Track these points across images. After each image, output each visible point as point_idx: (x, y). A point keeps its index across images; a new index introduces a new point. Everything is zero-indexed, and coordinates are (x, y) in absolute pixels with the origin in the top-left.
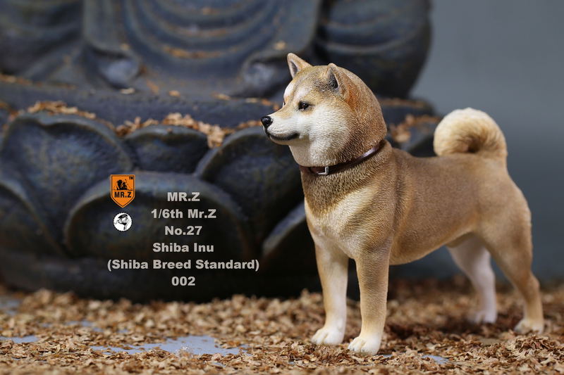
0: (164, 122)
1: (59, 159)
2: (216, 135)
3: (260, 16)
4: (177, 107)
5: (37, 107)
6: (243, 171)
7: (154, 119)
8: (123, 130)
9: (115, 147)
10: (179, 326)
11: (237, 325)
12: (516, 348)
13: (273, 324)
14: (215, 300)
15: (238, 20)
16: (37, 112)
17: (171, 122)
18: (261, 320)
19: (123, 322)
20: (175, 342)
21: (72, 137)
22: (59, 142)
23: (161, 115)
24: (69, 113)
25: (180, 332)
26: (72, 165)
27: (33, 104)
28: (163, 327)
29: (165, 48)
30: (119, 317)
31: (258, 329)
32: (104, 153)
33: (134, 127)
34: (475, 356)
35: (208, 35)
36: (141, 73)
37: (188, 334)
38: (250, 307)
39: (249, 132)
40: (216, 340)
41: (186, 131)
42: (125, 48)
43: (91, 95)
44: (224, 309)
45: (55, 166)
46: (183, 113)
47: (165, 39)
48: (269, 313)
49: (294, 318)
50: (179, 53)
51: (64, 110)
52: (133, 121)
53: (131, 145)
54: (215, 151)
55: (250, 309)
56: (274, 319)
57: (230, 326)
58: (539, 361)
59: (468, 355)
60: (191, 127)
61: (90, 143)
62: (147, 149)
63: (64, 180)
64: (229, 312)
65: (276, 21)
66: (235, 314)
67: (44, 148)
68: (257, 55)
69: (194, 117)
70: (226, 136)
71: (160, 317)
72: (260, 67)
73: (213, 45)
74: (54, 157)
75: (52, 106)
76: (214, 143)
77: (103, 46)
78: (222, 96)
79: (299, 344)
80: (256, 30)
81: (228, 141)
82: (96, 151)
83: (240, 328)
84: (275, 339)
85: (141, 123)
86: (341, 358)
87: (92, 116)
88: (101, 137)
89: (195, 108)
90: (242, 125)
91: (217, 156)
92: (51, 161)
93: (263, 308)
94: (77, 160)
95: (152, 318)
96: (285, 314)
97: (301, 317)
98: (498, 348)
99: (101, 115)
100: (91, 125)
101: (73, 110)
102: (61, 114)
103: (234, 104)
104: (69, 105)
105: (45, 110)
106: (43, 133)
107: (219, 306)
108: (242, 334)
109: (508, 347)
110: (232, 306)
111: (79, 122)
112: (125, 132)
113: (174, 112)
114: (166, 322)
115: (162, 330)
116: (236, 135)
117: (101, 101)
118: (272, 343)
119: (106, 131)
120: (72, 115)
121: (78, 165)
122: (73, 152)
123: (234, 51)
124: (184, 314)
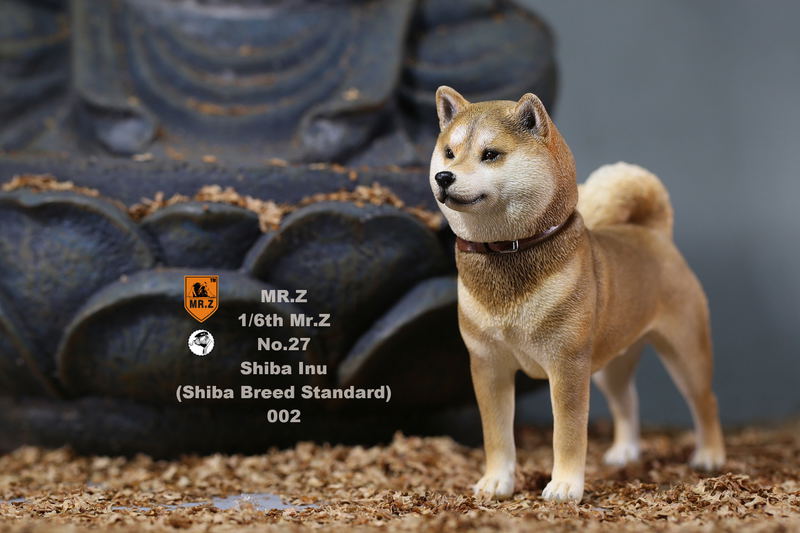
0: (197, 198)
1: (48, 255)
2: (270, 214)
3: (321, 56)
4: (214, 177)
5: (15, 182)
6: (310, 264)
7: (183, 194)
8: (139, 210)
9: (129, 235)
10: (227, 482)
11: (308, 478)
12: (706, 490)
13: (359, 476)
14: (273, 451)
15: (289, 62)
16: (16, 189)
17: (206, 198)
18: (341, 471)
19: (146, 480)
20: (225, 500)
21: (67, 223)
22: (48, 230)
23: (192, 189)
24: (60, 189)
25: (230, 489)
26: (68, 261)
27: (8, 180)
28: (205, 484)
29: (190, 103)
30: (139, 474)
31: (339, 481)
32: (113, 244)
33: (155, 206)
34: (650, 503)
35: (249, 83)
36: (157, 137)
37: (240, 492)
38: (322, 458)
39: (318, 208)
40: (282, 496)
41: (229, 209)
42: (133, 103)
43: (91, 165)
44: (287, 462)
45: (43, 265)
46: (223, 186)
47: (189, 90)
48: (352, 464)
49: (387, 469)
50: (208, 109)
51: (54, 185)
52: (153, 198)
53: (152, 231)
54: (271, 236)
55: (324, 460)
56: (358, 470)
57: (299, 481)
58: (743, 503)
59: (639, 502)
60: (235, 204)
61: (92, 231)
62: (174, 237)
63: (57, 285)
64: (293, 465)
65: (344, 62)
66: (304, 467)
67: (27, 240)
68: (321, 109)
69: (238, 190)
70: (285, 215)
71: (196, 475)
72: (325, 125)
73: (257, 97)
74: (41, 252)
75: (38, 180)
76: (268, 224)
77: (102, 100)
78: (277, 161)
79: (402, 495)
80: (316, 76)
81: (288, 222)
82: (102, 241)
83: (314, 482)
84: (366, 492)
85: (165, 201)
86: (464, 509)
87: (94, 193)
88: (109, 221)
89: (240, 178)
90: (306, 200)
91: (274, 243)
92: (36, 259)
93: (341, 458)
94: (74, 256)
95: (186, 475)
96: (373, 464)
97: (397, 466)
98: (681, 491)
99: (105, 191)
100: (95, 205)
101: (68, 185)
102: (50, 191)
103: (293, 172)
104: (61, 179)
105: (27, 186)
106: (25, 219)
107: (278, 457)
108: (317, 489)
109: (695, 490)
110: (296, 457)
111: (77, 200)
112: (142, 214)
113: (211, 183)
114: (207, 479)
115: (203, 489)
116: (299, 214)
117: (107, 172)
118: (362, 497)
119: (115, 212)
120: (66, 192)
121: (76, 262)
122: (69, 243)
123: (286, 105)
124: (230, 469)
